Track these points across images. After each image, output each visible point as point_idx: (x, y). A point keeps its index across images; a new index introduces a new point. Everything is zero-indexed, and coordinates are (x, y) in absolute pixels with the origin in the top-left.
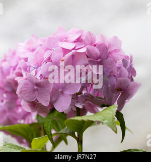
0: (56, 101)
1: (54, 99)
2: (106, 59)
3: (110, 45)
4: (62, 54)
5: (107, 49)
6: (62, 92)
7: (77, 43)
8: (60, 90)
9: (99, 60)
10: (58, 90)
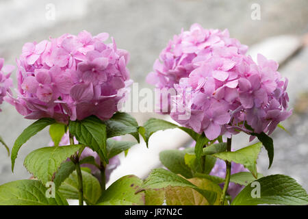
0: (206, 129)
1: (205, 127)
2: (258, 89)
3: (263, 75)
4: (214, 86)
5: (260, 79)
6: (213, 122)
7: (231, 73)
8: (211, 120)
9: (251, 92)
10: (209, 119)
